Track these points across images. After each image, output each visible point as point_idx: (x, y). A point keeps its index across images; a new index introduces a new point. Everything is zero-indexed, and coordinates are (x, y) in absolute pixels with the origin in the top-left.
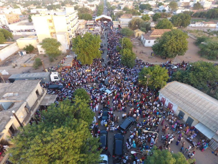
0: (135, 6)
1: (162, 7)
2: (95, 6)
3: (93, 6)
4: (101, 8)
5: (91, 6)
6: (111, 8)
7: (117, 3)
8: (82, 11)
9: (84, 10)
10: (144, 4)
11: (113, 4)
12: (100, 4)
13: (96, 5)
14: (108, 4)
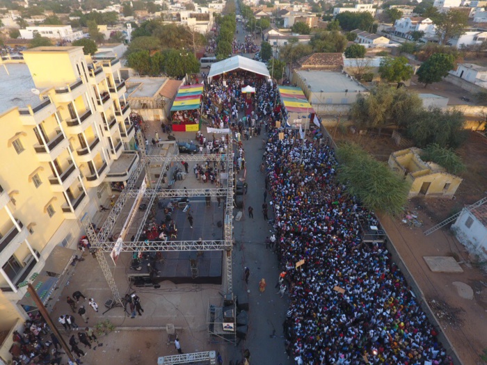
0: (325, 19)
1: (407, 23)
2: (211, 17)
3: (206, 17)
4: (228, 26)
5: (200, 17)
6: (258, 23)
7: (270, 9)
8: (168, 37)
9: (173, 34)
10: (347, 12)
11: (259, 11)
12: (225, 10)
13: (214, 14)
14: (246, 11)
